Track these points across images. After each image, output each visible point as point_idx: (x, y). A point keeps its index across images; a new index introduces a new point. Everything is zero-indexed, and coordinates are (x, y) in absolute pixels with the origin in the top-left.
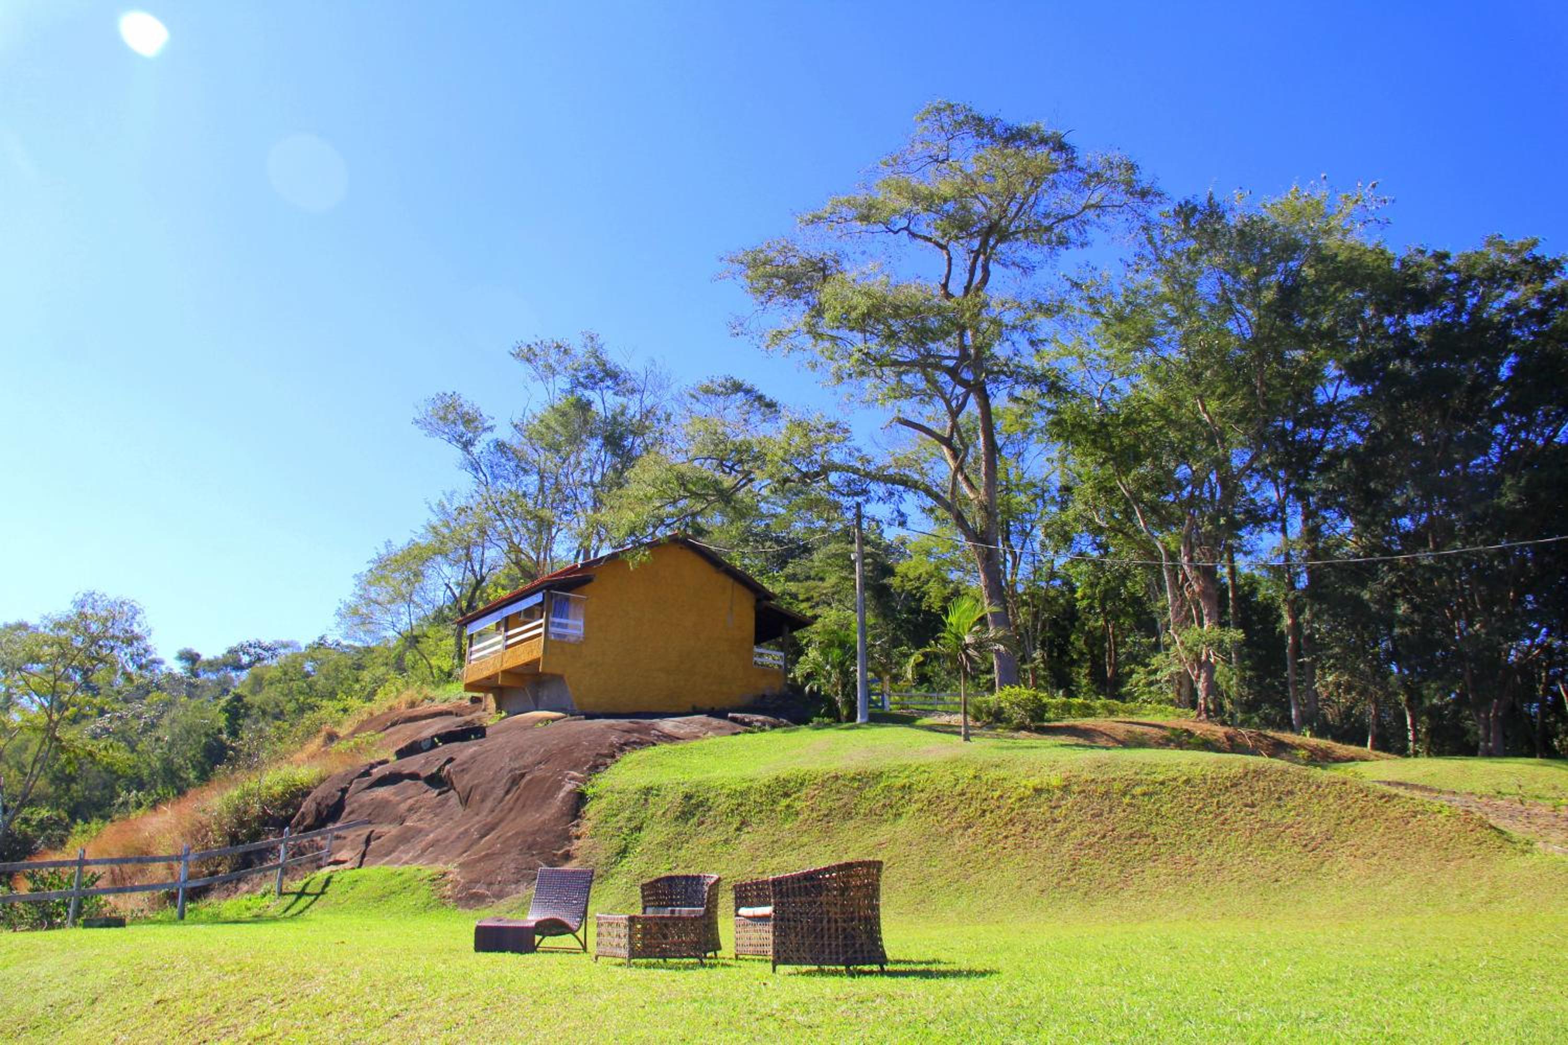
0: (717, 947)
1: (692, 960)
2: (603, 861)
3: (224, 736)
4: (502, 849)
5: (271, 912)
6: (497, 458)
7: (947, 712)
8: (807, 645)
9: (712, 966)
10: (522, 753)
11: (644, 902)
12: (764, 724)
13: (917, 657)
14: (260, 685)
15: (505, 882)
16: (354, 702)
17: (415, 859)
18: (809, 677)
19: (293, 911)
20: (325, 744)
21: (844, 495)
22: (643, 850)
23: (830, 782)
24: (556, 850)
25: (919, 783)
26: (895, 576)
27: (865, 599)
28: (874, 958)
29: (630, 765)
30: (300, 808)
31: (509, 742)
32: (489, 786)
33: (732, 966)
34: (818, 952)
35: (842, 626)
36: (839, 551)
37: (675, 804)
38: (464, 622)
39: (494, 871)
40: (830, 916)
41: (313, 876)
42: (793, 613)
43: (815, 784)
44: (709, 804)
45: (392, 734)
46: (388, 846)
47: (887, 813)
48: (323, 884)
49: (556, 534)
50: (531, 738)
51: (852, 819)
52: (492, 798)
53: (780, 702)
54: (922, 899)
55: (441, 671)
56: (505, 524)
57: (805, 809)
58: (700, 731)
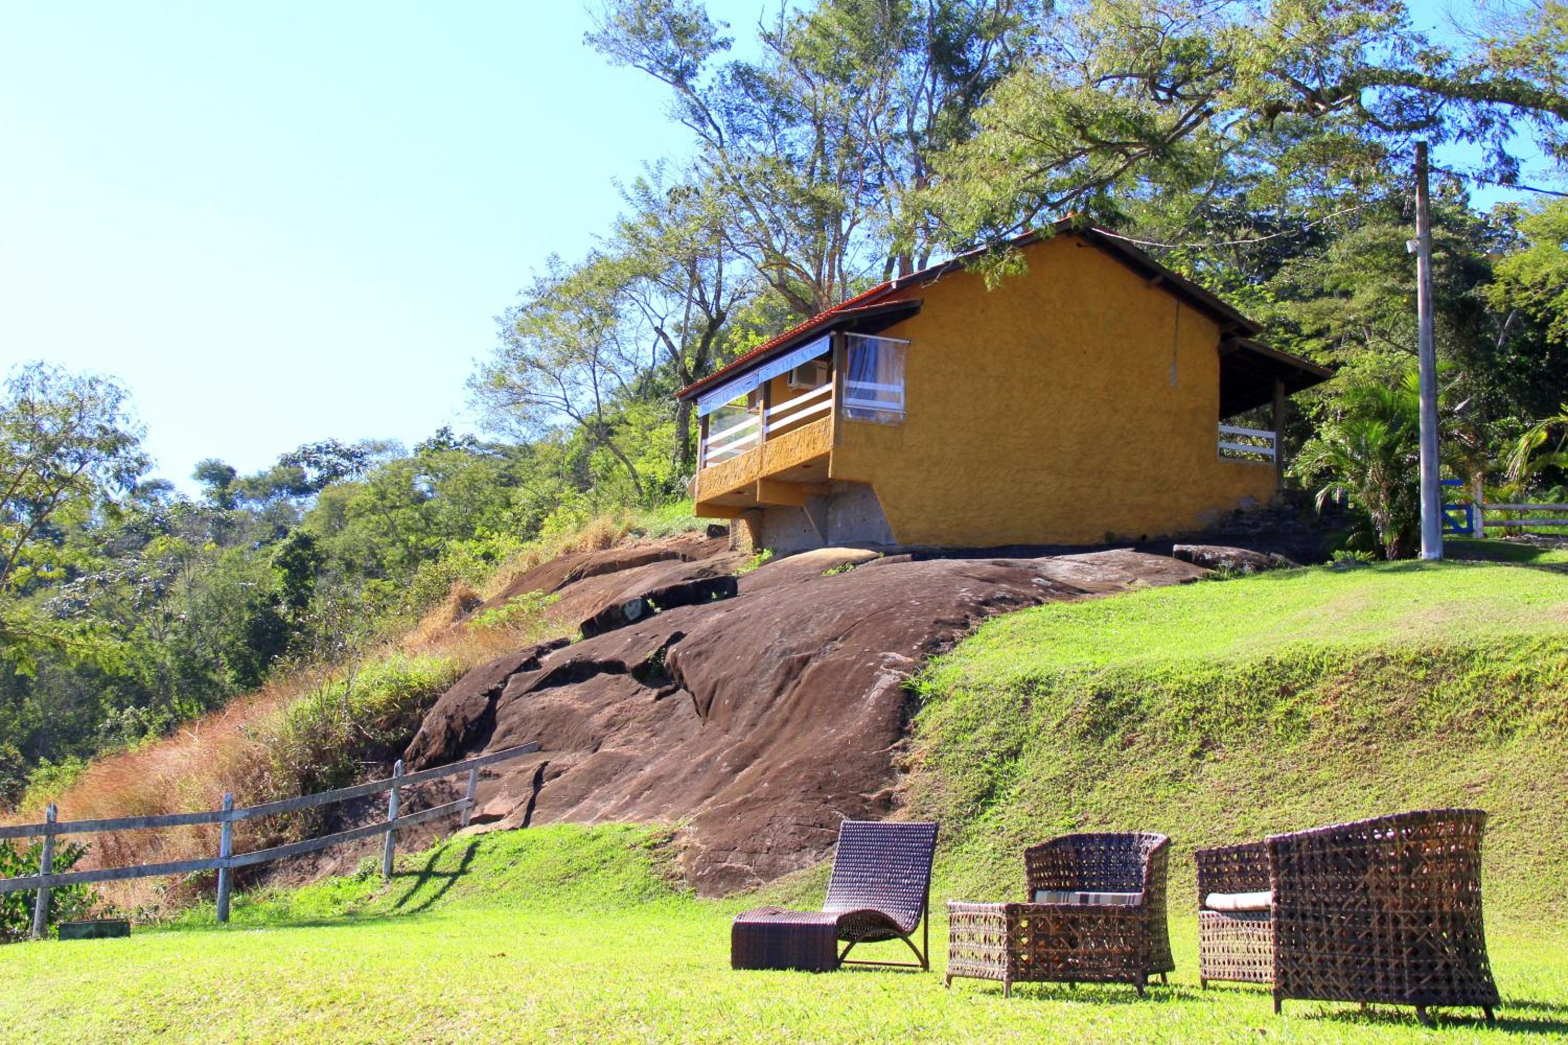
0: (1165, 964)
1: (1121, 987)
2: (951, 811)
3: (282, 609)
4: (771, 792)
5: (375, 906)
6: (738, 96)
8: (1318, 418)
9: (1160, 998)
10: (802, 622)
11: (1032, 880)
12: (1240, 562)
13: (1537, 434)
14: (341, 517)
15: (778, 850)
16: (504, 543)
17: (621, 810)
18: (1325, 475)
19: (413, 903)
20: (458, 616)
21: (1387, 130)
22: (1023, 790)
23: (1370, 669)
24: (865, 792)
25: (1549, 671)
26: (1493, 282)
27: (1433, 328)
28: (1473, 992)
29: (995, 640)
30: (419, 726)
31: (778, 603)
32: (746, 680)
33: (1198, 998)
34: (1361, 976)
35: (1387, 380)
36: (1382, 239)
37: (1079, 709)
38: (692, 394)
39: (759, 830)
40: (1384, 910)
41: (446, 843)
42: (1292, 357)
43: (1342, 672)
44: (1143, 708)
45: (570, 594)
46: (573, 789)
47: (1484, 727)
48: (463, 857)
49: (850, 228)
50: (818, 595)
51: (1413, 737)
52: (751, 702)
53: (1269, 523)
54: (1560, 891)
55: (653, 483)
56: (757, 216)
57: (1323, 719)
58: (1121, 579)
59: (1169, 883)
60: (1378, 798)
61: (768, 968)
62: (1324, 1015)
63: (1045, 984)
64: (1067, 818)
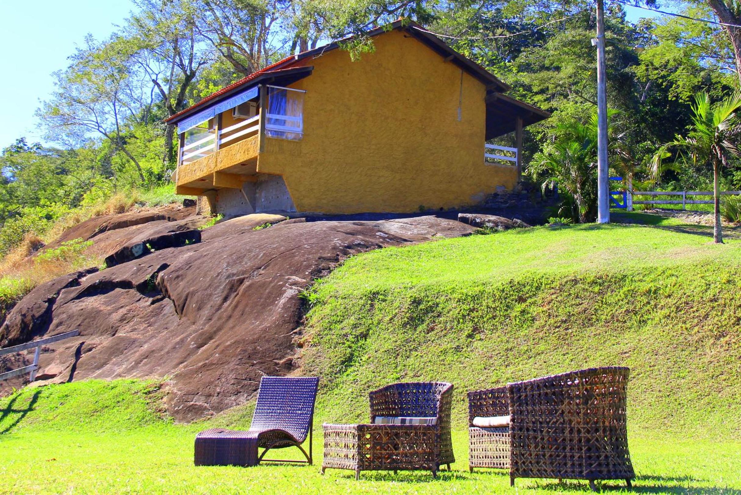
0: (450, 459)
1: (424, 473)
2: (327, 370)
4: (220, 359)
7: (696, 212)
8: (542, 141)
9: (446, 479)
10: (240, 258)
11: (373, 410)
12: (496, 224)
13: (663, 152)
15: (224, 394)
16: (58, 209)
17: (129, 371)
18: (545, 174)
20: (29, 253)
22: (370, 358)
23: (568, 286)
24: (277, 359)
25: (666, 287)
26: (639, 64)
27: (606, 90)
28: (621, 471)
29: (354, 269)
30: (4, 321)
31: (226, 247)
32: (206, 293)
33: (467, 478)
34: (559, 464)
35: (580, 119)
36: (577, 38)
37: (403, 310)
38: (174, 120)
39: (213, 382)
40: (572, 426)
41: (20, 391)
42: (527, 105)
43: (553, 288)
44: (439, 309)
45: (100, 240)
46: (100, 358)
47: (631, 319)
48: (31, 400)
49: (271, 23)
50: (249, 242)
51: (592, 325)
52: (209, 306)
53: (513, 201)
54: (670, 413)
55: (151, 173)
56: (214, 14)
57: (542, 315)
58: (428, 233)
59: (453, 411)
60: (572, 360)
61: (216, 464)
62: (538, 487)
63: (380, 471)
64: (395, 374)
